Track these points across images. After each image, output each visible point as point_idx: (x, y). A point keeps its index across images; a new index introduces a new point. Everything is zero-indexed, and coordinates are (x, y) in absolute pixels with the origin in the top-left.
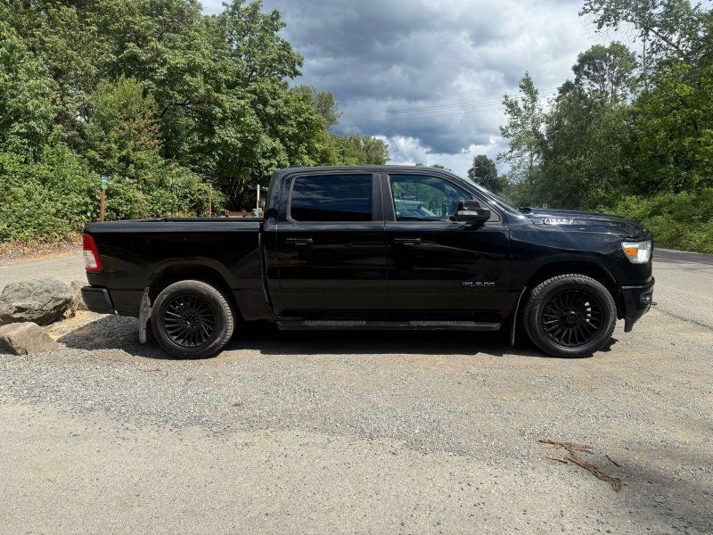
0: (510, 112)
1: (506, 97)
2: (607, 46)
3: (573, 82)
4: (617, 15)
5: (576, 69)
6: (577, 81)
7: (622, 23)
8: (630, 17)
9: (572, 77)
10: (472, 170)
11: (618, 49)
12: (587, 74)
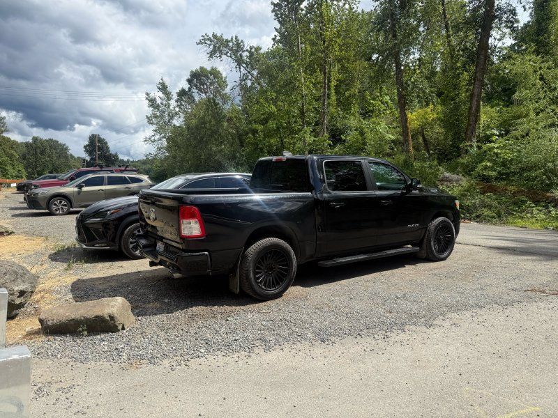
0: (151, 106)
1: (147, 94)
2: (209, 69)
3: (187, 90)
4: (221, 51)
5: (189, 81)
6: (190, 89)
7: (224, 57)
8: (229, 55)
9: (186, 86)
10: (87, 145)
11: (215, 73)
12: (196, 86)
